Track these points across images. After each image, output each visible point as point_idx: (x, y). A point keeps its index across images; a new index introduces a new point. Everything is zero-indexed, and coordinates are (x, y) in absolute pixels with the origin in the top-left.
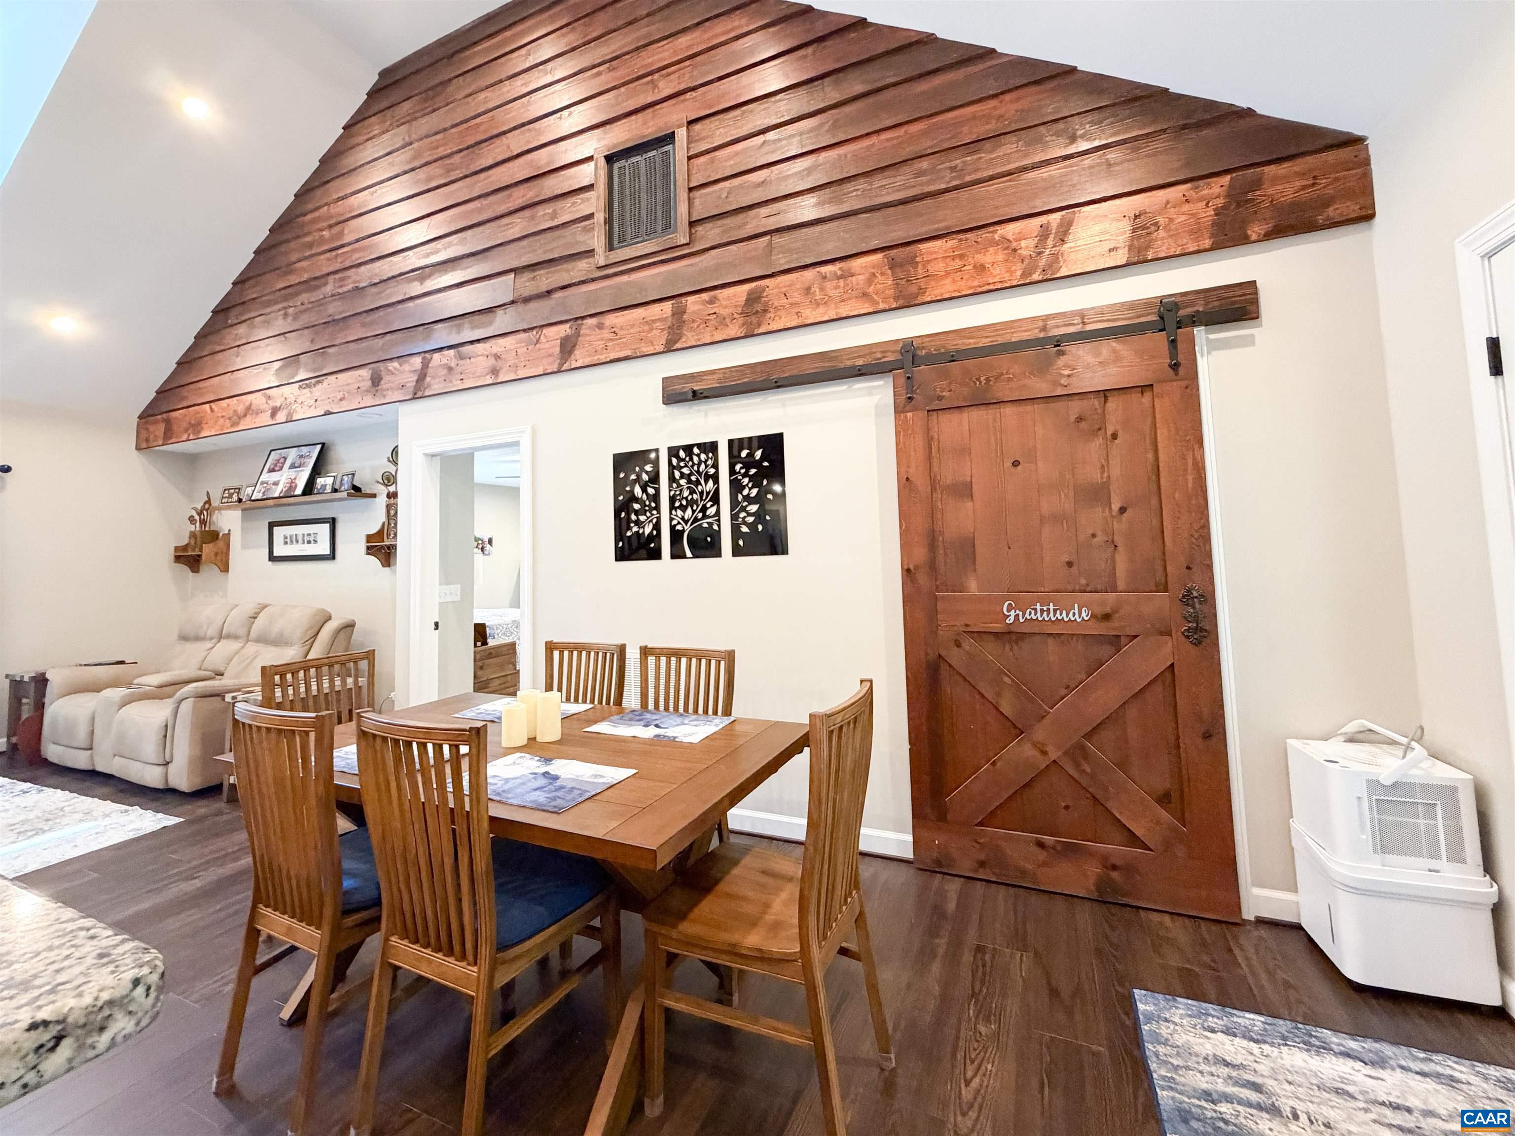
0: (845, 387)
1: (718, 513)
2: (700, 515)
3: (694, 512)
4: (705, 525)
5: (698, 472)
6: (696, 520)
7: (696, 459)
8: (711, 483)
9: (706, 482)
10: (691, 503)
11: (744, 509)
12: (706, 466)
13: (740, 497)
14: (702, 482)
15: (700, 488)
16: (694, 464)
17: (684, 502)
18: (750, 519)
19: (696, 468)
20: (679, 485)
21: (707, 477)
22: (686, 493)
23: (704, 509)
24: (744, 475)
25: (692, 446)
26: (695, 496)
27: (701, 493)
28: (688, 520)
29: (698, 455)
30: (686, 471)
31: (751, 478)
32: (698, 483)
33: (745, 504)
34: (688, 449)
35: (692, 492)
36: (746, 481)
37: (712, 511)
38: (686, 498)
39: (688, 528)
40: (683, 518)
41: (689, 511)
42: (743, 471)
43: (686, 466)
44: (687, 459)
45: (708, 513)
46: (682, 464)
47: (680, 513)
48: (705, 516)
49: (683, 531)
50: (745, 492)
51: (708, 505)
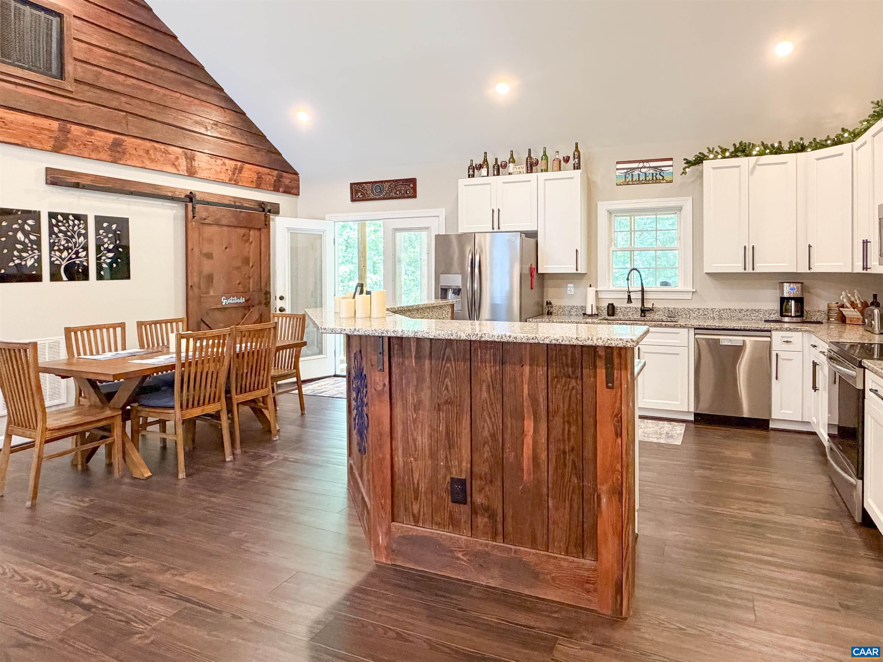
0: (160, 203)
1: (87, 255)
2: (74, 256)
3: (69, 254)
4: (78, 262)
5: (73, 230)
6: (71, 258)
7: (71, 223)
8: (82, 238)
9: (79, 238)
10: (67, 249)
11: (104, 255)
12: (79, 228)
13: (102, 248)
14: (76, 236)
15: (74, 240)
16: (69, 226)
17: (62, 248)
18: (109, 261)
19: (71, 228)
20: (57, 237)
21: (79, 235)
22: (63, 242)
23: (77, 253)
24: (105, 237)
25: (69, 214)
26: (70, 245)
27: (75, 244)
28: (65, 259)
29: (73, 221)
30: (63, 228)
31: (110, 239)
32: (72, 237)
33: (105, 252)
34: (66, 216)
35: (68, 242)
36: (106, 240)
37: (83, 254)
38: (63, 245)
39: (64, 263)
40: (60, 257)
41: (65, 254)
42: (104, 234)
43: (64, 226)
44: (64, 221)
45: (80, 255)
46: (60, 224)
47: (58, 253)
48: (77, 257)
49: (61, 265)
50: (106, 246)
51: (80, 250)
